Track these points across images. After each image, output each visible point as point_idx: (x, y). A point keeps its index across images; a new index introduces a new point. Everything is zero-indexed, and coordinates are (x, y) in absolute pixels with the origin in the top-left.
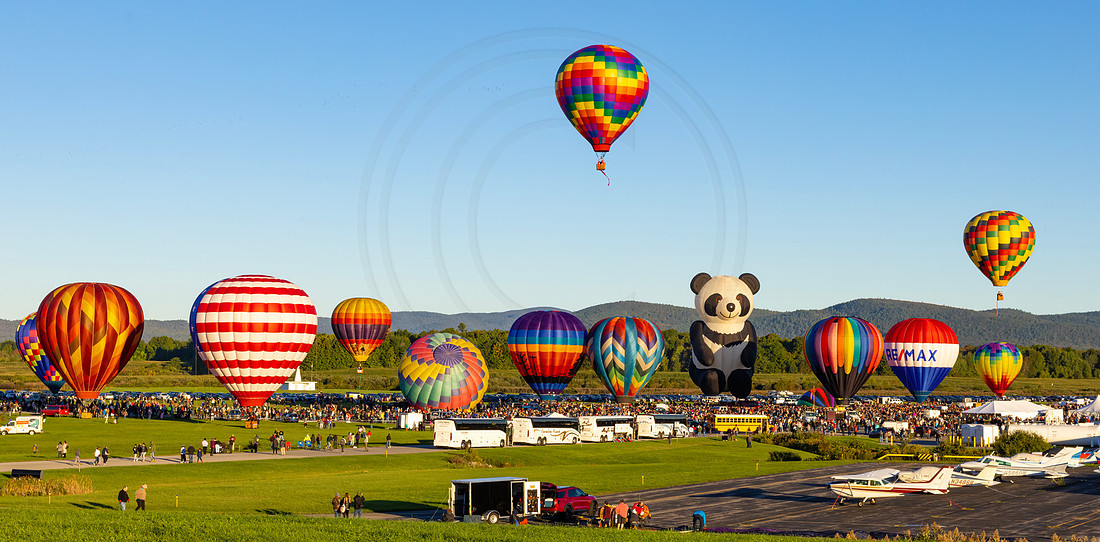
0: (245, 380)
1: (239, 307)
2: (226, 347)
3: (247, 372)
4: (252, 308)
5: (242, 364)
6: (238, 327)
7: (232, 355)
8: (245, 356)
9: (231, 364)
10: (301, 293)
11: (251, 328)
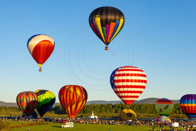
0: (128, 97)
1: (128, 75)
2: (124, 87)
3: (129, 94)
4: (132, 75)
5: (128, 92)
6: (128, 81)
7: (126, 89)
8: (129, 89)
9: (125, 92)
10: (142, 71)
11: (132, 81)
